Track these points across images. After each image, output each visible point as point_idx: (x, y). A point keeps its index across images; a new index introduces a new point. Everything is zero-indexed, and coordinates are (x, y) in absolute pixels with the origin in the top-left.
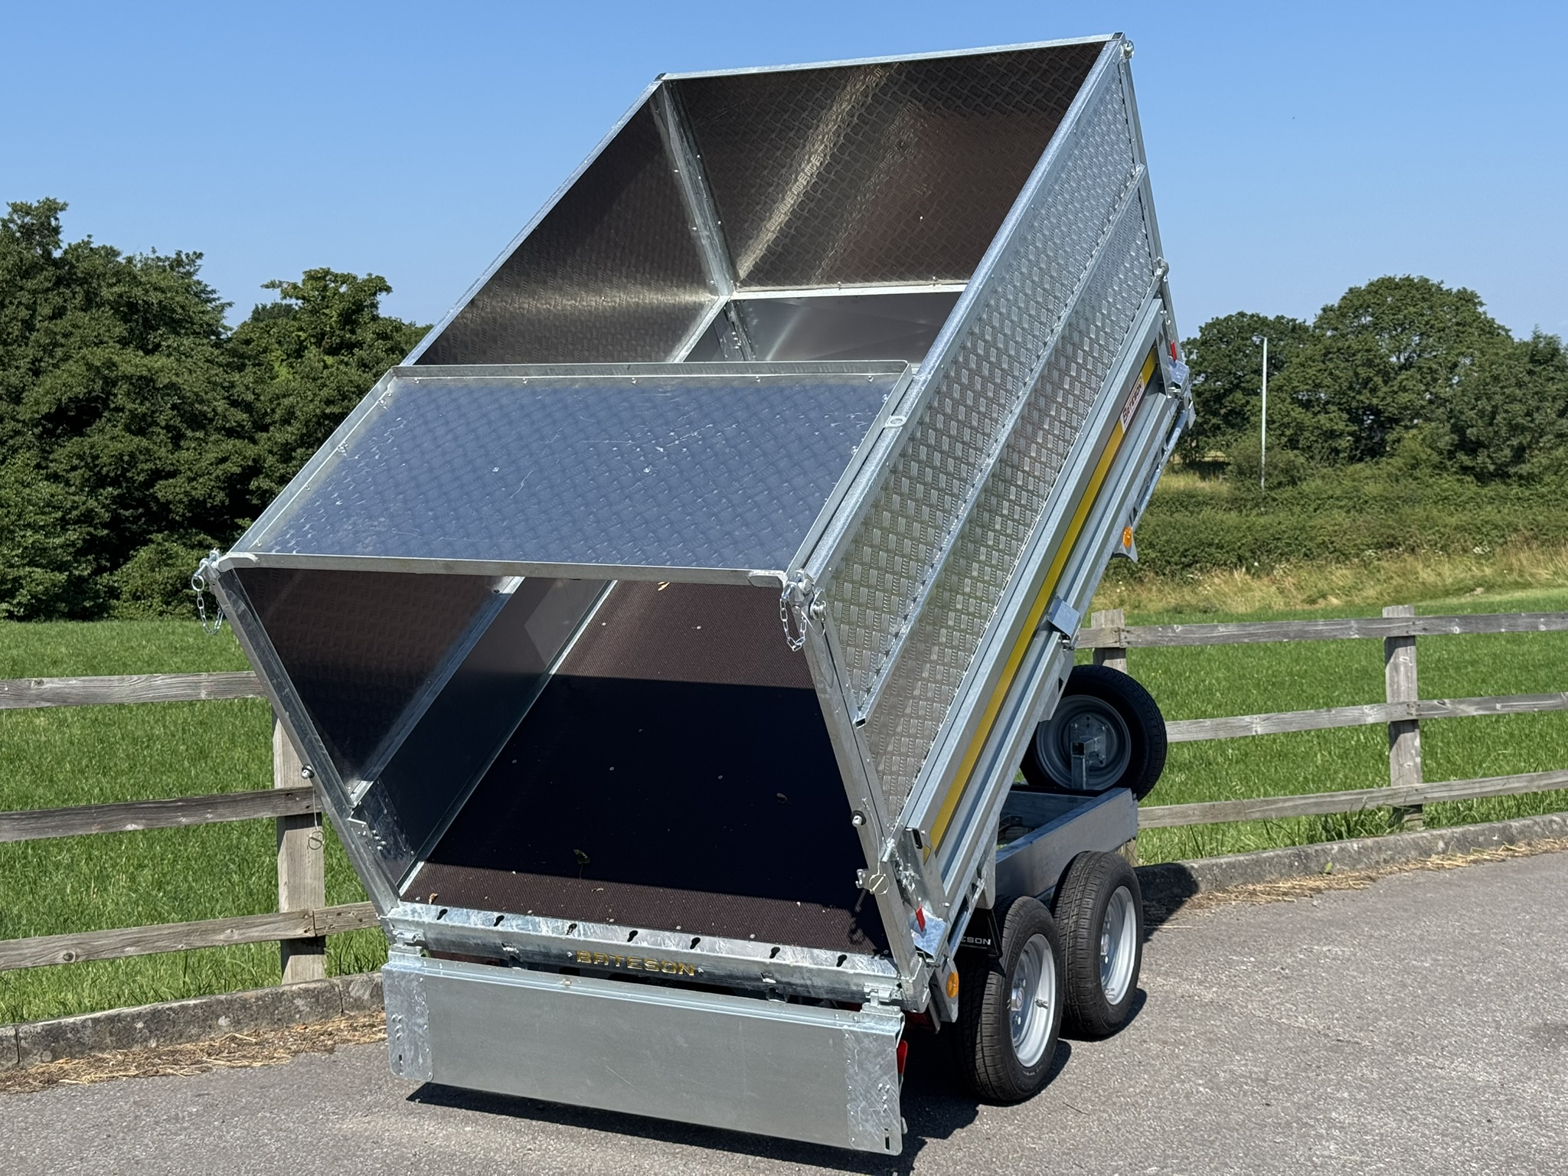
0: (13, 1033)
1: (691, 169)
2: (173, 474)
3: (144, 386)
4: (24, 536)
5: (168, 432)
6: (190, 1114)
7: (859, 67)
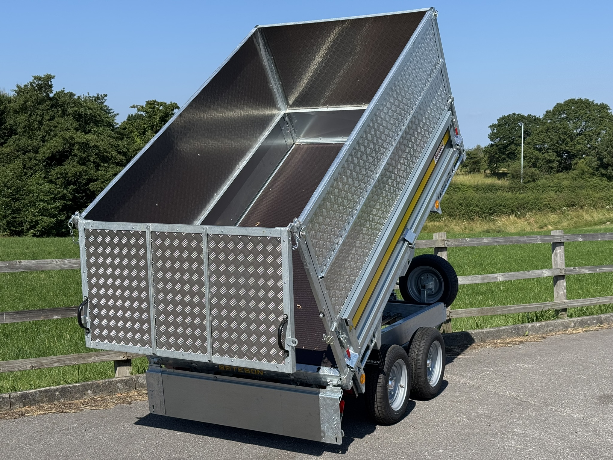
0: (8, 396)
1: (269, 62)
2: (96, 180)
3: (85, 146)
4: (39, 204)
5: (94, 164)
6: (73, 427)
7: (339, 21)
